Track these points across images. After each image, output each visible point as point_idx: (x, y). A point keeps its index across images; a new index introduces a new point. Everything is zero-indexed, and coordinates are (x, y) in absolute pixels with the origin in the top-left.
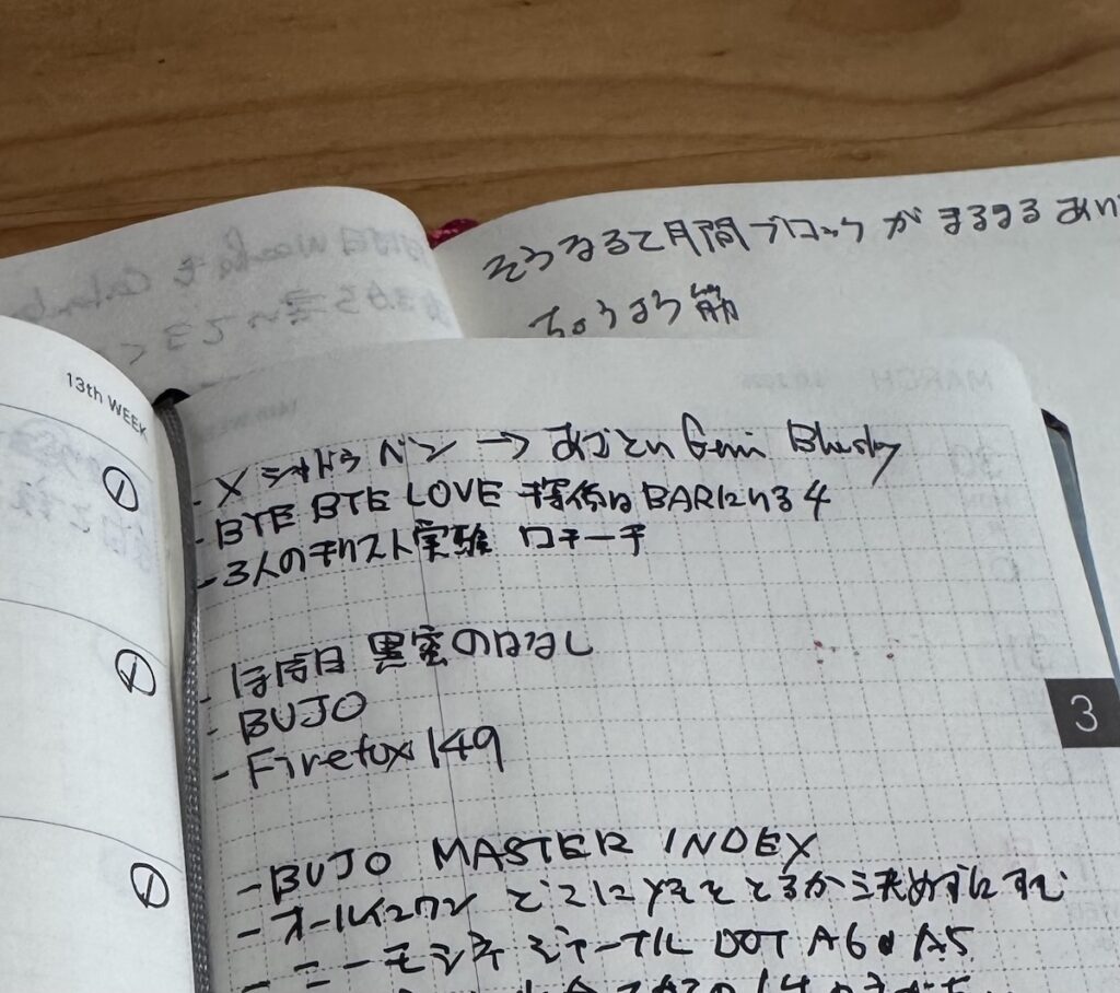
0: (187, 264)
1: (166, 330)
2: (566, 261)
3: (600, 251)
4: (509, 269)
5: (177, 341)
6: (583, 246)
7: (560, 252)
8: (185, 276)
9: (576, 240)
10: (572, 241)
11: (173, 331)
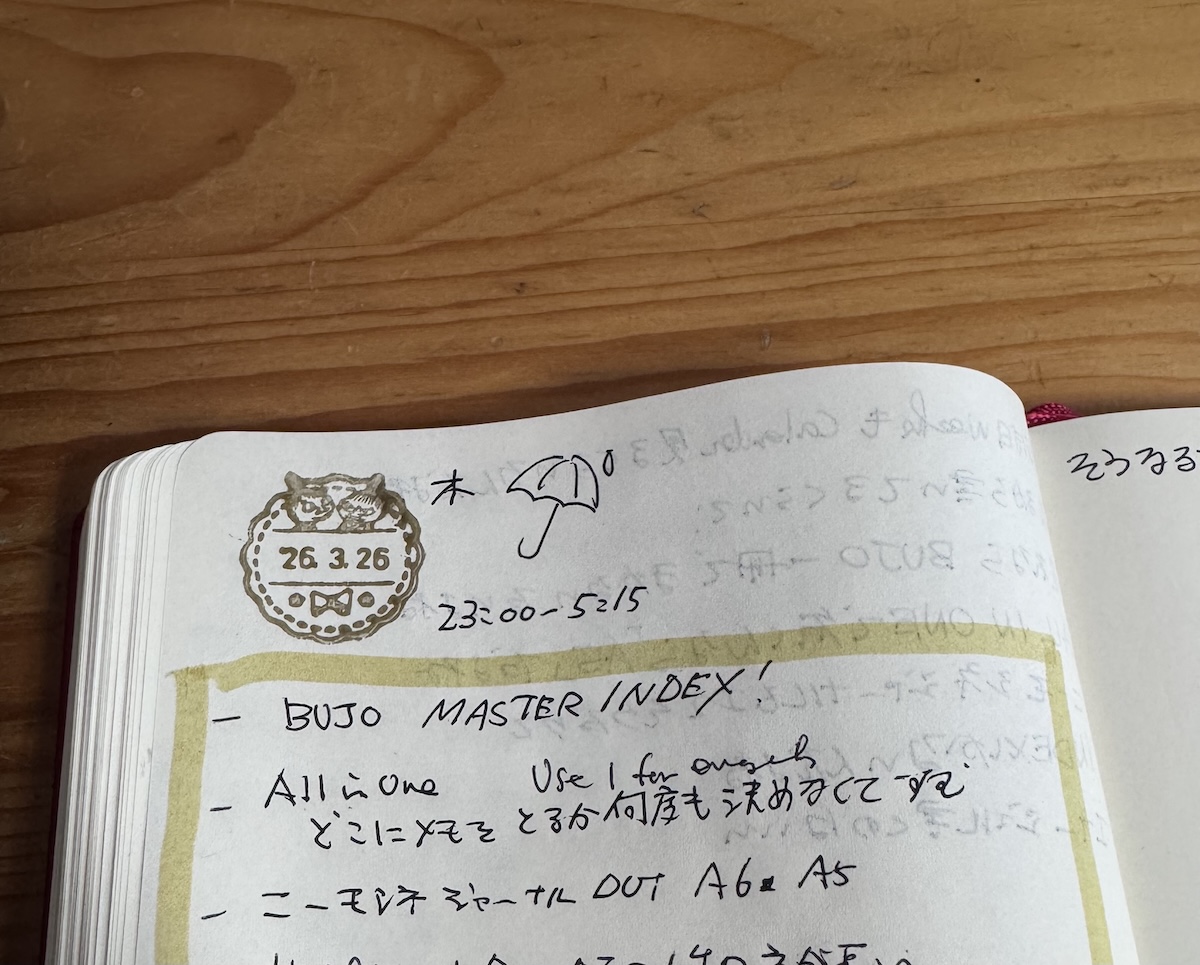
0: (875, 416)
1: (847, 480)
2: (1140, 471)
3: (1171, 466)
4: (1091, 468)
5: (854, 493)
6: (1157, 459)
7: (1136, 461)
8: (870, 428)
9: (1151, 453)
10: (1147, 453)
11: (853, 482)
